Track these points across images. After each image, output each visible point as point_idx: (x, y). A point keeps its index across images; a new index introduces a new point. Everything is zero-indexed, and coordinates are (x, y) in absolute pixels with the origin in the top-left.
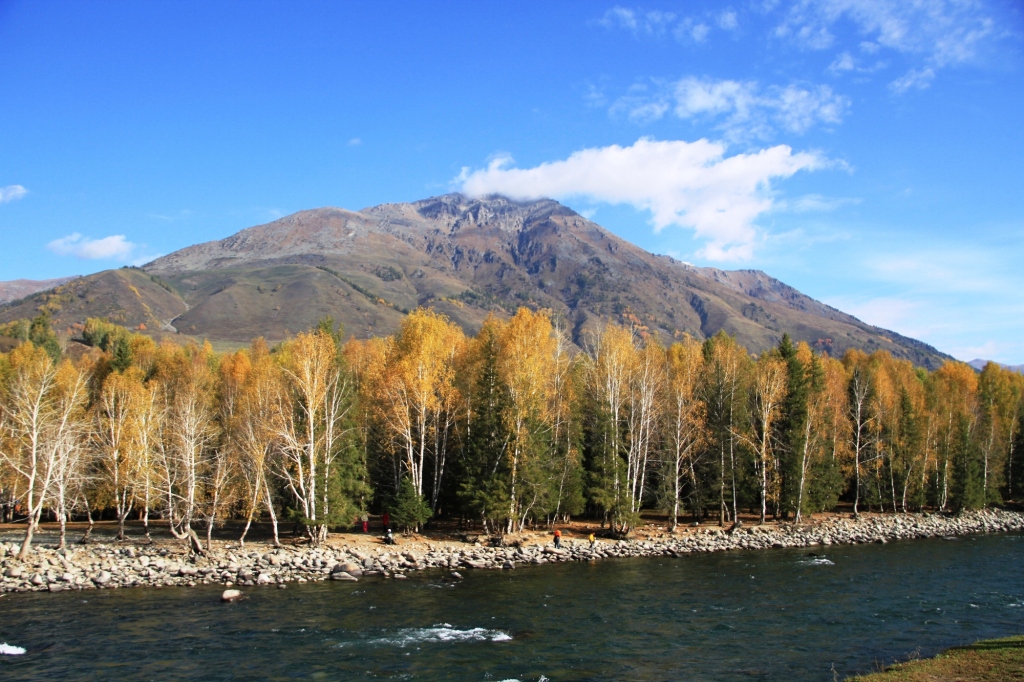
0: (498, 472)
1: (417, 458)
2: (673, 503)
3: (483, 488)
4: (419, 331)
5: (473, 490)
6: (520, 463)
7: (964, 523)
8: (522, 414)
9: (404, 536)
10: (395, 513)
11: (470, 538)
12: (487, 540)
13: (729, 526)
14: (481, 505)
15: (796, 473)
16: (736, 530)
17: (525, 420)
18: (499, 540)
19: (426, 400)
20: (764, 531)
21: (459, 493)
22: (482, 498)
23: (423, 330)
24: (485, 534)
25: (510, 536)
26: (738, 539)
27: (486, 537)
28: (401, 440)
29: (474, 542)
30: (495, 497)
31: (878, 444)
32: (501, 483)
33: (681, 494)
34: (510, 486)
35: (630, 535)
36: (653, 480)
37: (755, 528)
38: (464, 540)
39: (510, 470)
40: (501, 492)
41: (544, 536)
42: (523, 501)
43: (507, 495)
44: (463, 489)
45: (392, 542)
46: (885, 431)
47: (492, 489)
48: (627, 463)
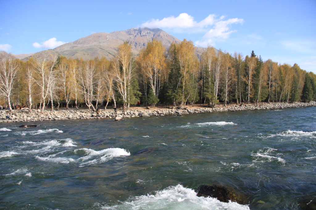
0: (179, 87)
1: (154, 84)
2: (225, 98)
3: (174, 92)
4: (154, 45)
5: (172, 93)
6: (186, 84)
7: (293, 105)
8: (186, 70)
9: (151, 107)
10: (148, 100)
11: (171, 107)
12: (176, 108)
13: (239, 105)
14: (174, 98)
15: (257, 89)
16: (242, 105)
17: (187, 72)
18: (180, 108)
19: (156, 67)
20: (249, 106)
21: (167, 94)
22: (174, 95)
23: (156, 45)
24: (175, 106)
25: (183, 106)
26: (243, 108)
27: (175, 107)
28: (149, 78)
29: (172, 108)
30: (179, 95)
31: (274, 84)
32: (180, 91)
33: (227, 95)
34: (182, 92)
35: (215, 106)
36: (221, 91)
37: (247, 105)
38: (169, 108)
39: (183, 87)
40: (180, 93)
41: (191, 107)
42: (185, 97)
43: (182, 94)
44: (168, 93)
45: (148, 109)
46: (276, 80)
47: (177, 92)
48: (214, 86)
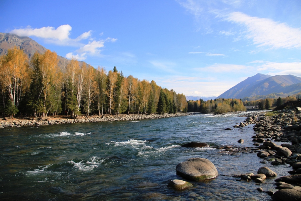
0: (40, 98)
1: (13, 94)
2: (88, 109)
3: (36, 103)
4: (15, 53)
5: (32, 104)
6: (48, 95)
7: (150, 116)
8: (49, 81)
9: (9, 118)
10: (6, 111)
11: (31, 118)
12: (37, 119)
13: (101, 116)
14: (34, 109)
15: (118, 102)
16: (104, 117)
17: (49, 83)
18: (41, 119)
19: (17, 76)
20: (110, 117)
21: (28, 104)
22: (35, 106)
23: (16, 53)
24: (36, 117)
25: (44, 118)
26: (104, 119)
27: (36, 118)
28: (8, 87)
29: (33, 120)
30: (40, 106)
31: (133, 97)
32: (41, 101)
33: (90, 107)
34: (44, 103)
35: (77, 118)
36: (83, 102)
37: (108, 117)
38: (29, 119)
39: (45, 97)
40: (42, 104)
41: (53, 118)
42: (47, 108)
43: (43, 105)
44: (29, 103)
45: (6, 120)
46: (135, 94)
47: (38, 103)
48: (77, 97)
